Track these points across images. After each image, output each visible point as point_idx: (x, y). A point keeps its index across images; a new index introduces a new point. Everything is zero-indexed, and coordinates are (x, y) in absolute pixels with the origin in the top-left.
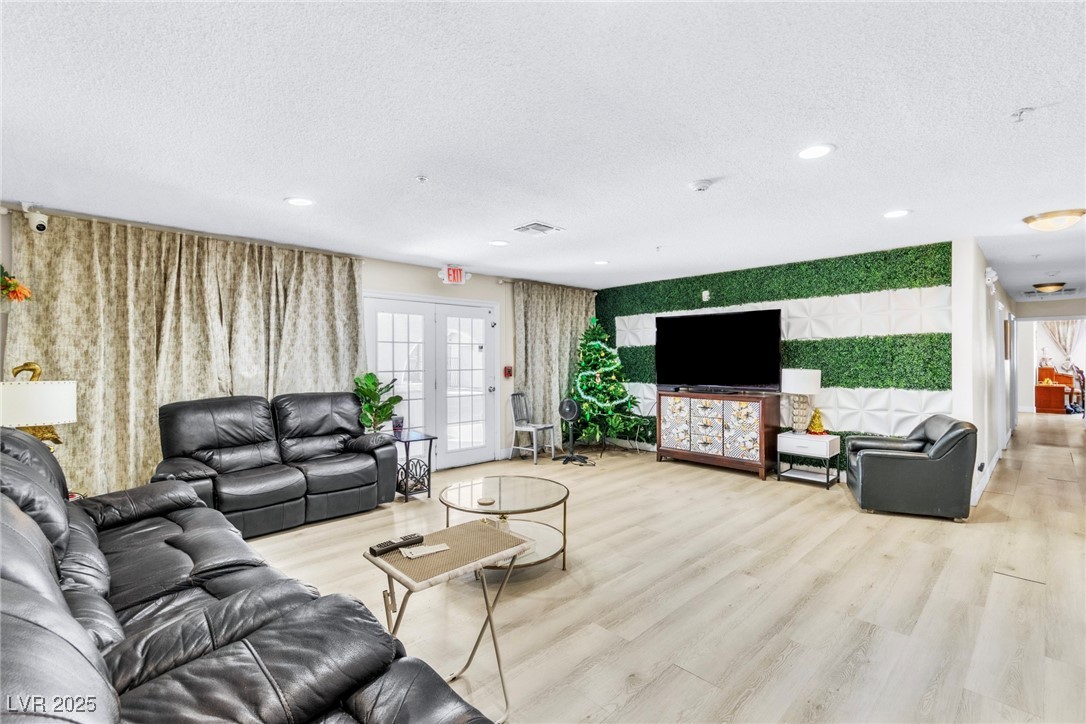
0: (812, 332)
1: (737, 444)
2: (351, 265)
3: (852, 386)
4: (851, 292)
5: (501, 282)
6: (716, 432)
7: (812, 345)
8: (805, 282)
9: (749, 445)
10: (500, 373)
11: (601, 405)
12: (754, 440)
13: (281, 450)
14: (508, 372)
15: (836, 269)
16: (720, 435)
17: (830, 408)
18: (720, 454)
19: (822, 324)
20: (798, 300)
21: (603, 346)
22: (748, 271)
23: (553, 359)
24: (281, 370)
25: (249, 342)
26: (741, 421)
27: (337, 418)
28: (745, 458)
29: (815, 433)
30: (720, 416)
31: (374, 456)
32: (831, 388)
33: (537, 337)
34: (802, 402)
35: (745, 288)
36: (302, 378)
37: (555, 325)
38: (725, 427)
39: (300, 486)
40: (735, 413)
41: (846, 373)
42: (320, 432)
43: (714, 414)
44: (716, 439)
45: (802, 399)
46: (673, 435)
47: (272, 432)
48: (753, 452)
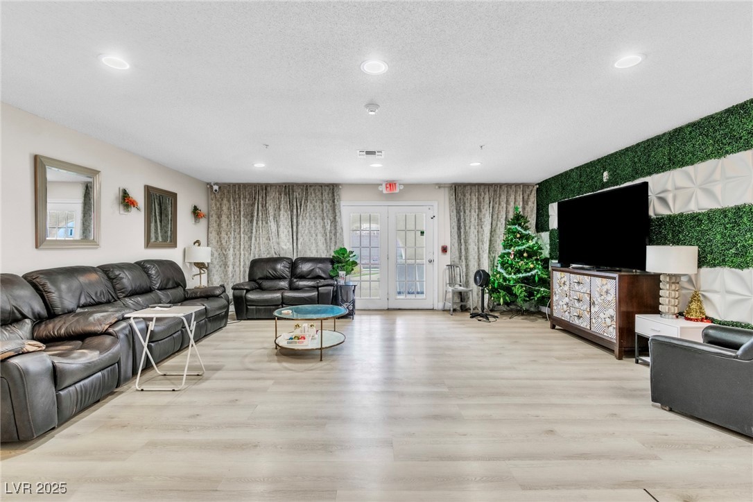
0: (697, 203)
1: (600, 320)
2: (333, 189)
3: (740, 267)
4: (739, 150)
5: (437, 187)
6: (586, 306)
7: (696, 218)
8: (689, 147)
9: (608, 321)
10: (438, 250)
11: (507, 276)
12: (611, 317)
13: (291, 284)
14: (444, 250)
15: (721, 124)
16: (588, 310)
17: (715, 292)
18: (588, 327)
19: (709, 193)
20: (684, 168)
21: (519, 229)
22: (638, 145)
23: (485, 240)
24: (299, 245)
25: (286, 231)
26: (602, 297)
27: (317, 270)
28: (605, 334)
29: (691, 320)
30: (588, 292)
31: (318, 291)
32: (718, 268)
33: (472, 224)
34: (673, 283)
35: (635, 163)
36: (310, 249)
37: (487, 215)
38: (592, 304)
39: (278, 300)
40: (598, 289)
41: (733, 251)
42: (309, 277)
43: (584, 290)
44: (586, 313)
45: (673, 280)
46: (561, 306)
47: (289, 275)
48: (611, 328)
